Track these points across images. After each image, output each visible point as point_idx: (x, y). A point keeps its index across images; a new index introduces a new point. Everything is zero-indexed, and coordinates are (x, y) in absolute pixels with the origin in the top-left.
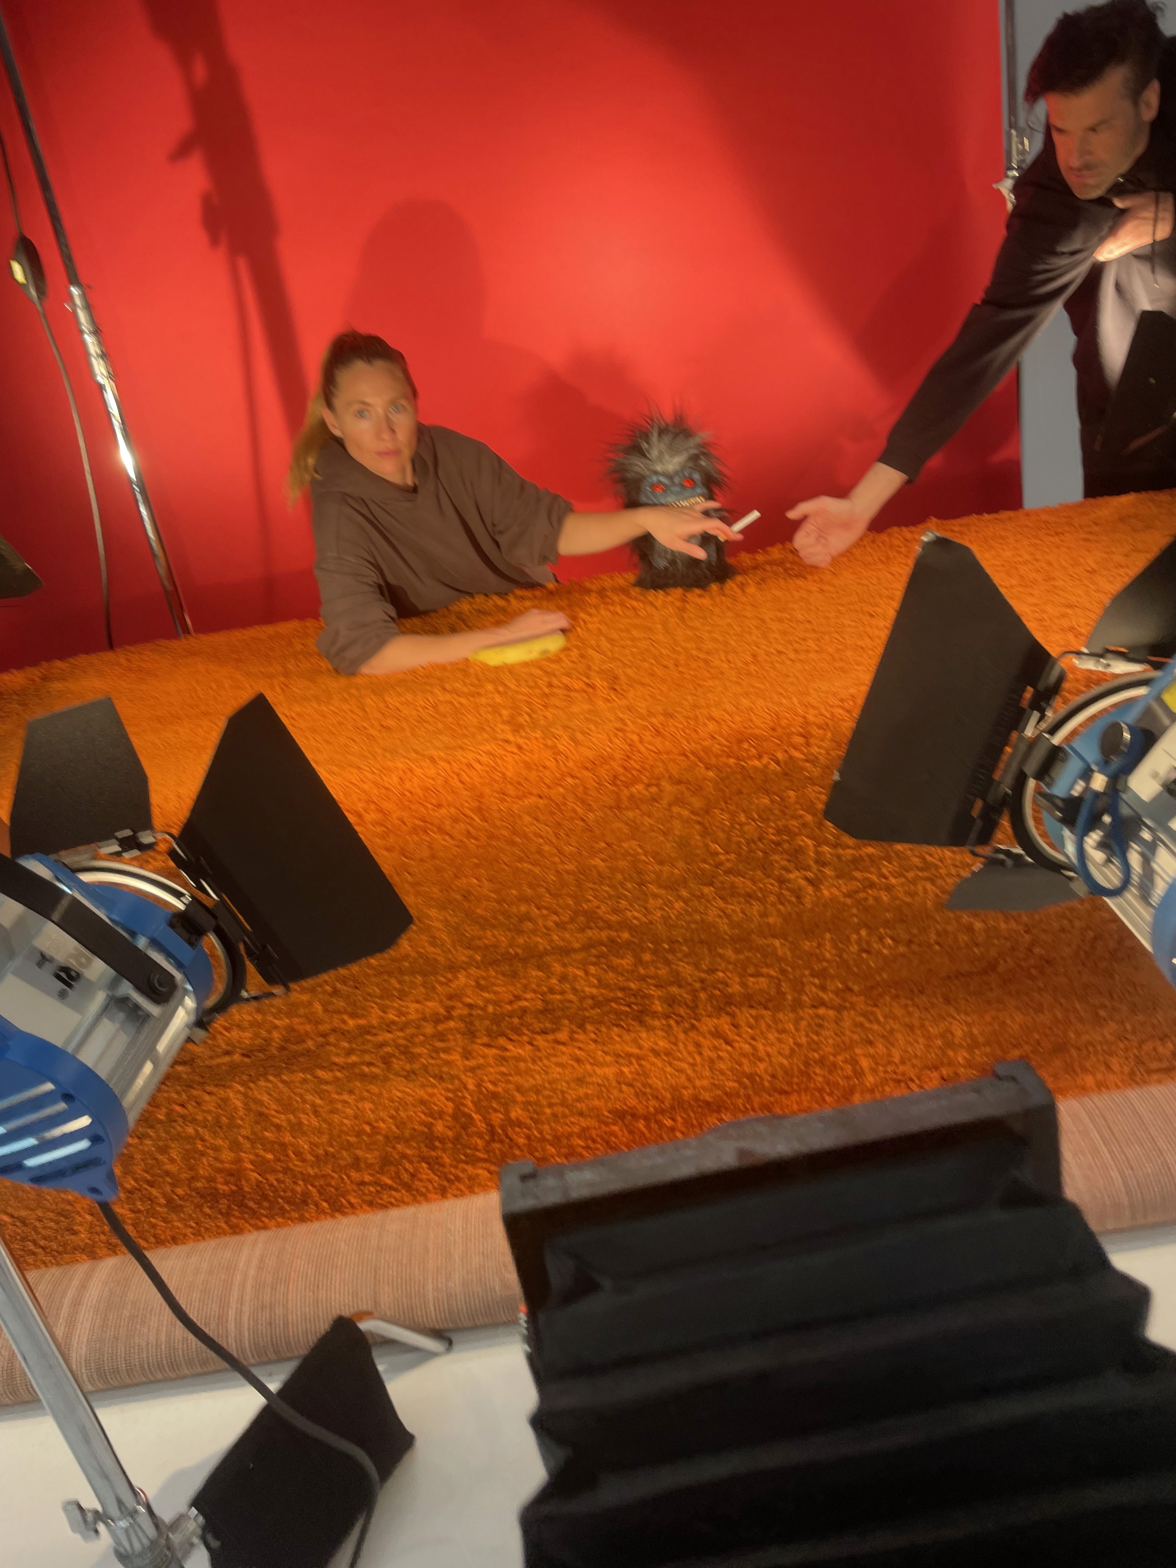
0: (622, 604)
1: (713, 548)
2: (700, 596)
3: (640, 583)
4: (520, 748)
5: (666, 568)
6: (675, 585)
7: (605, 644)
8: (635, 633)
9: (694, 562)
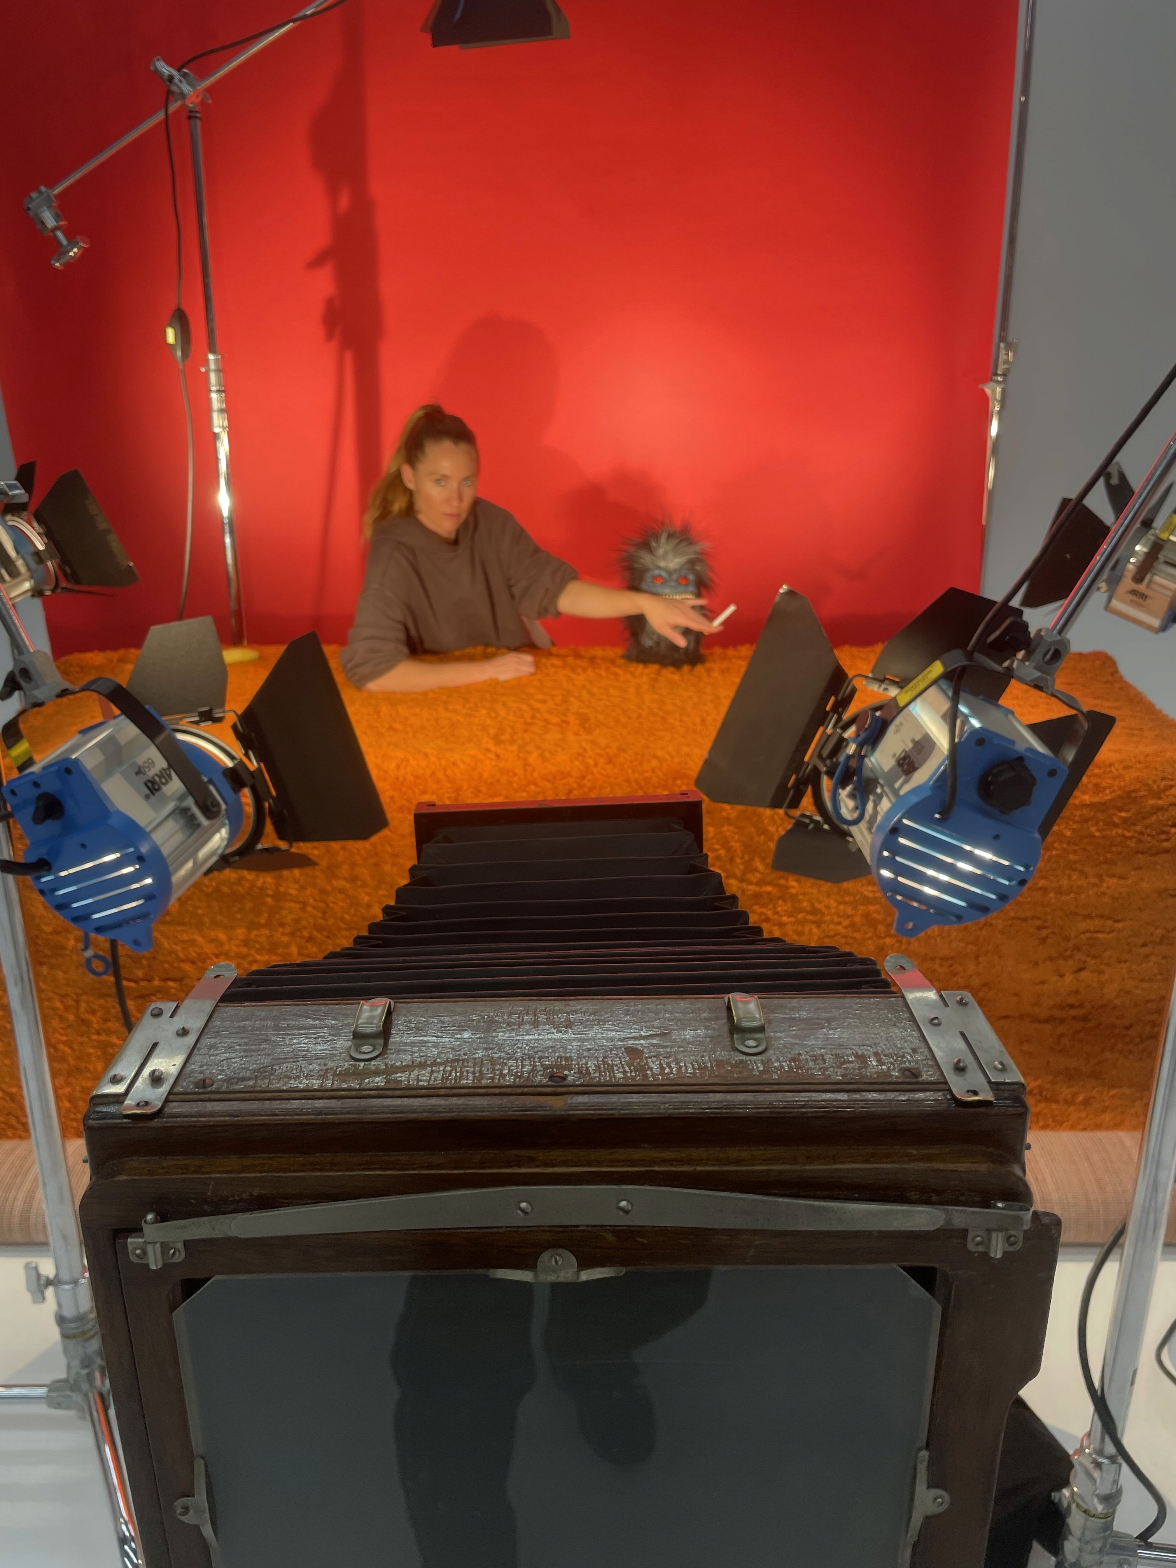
0: (607, 669)
1: (692, 638)
2: (673, 673)
3: (628, 658)
4: (498, 756)
5: (651, 648)
6: (654, 662)
7: (585, 694)
8: (612, 691)
9: (674, 647)
